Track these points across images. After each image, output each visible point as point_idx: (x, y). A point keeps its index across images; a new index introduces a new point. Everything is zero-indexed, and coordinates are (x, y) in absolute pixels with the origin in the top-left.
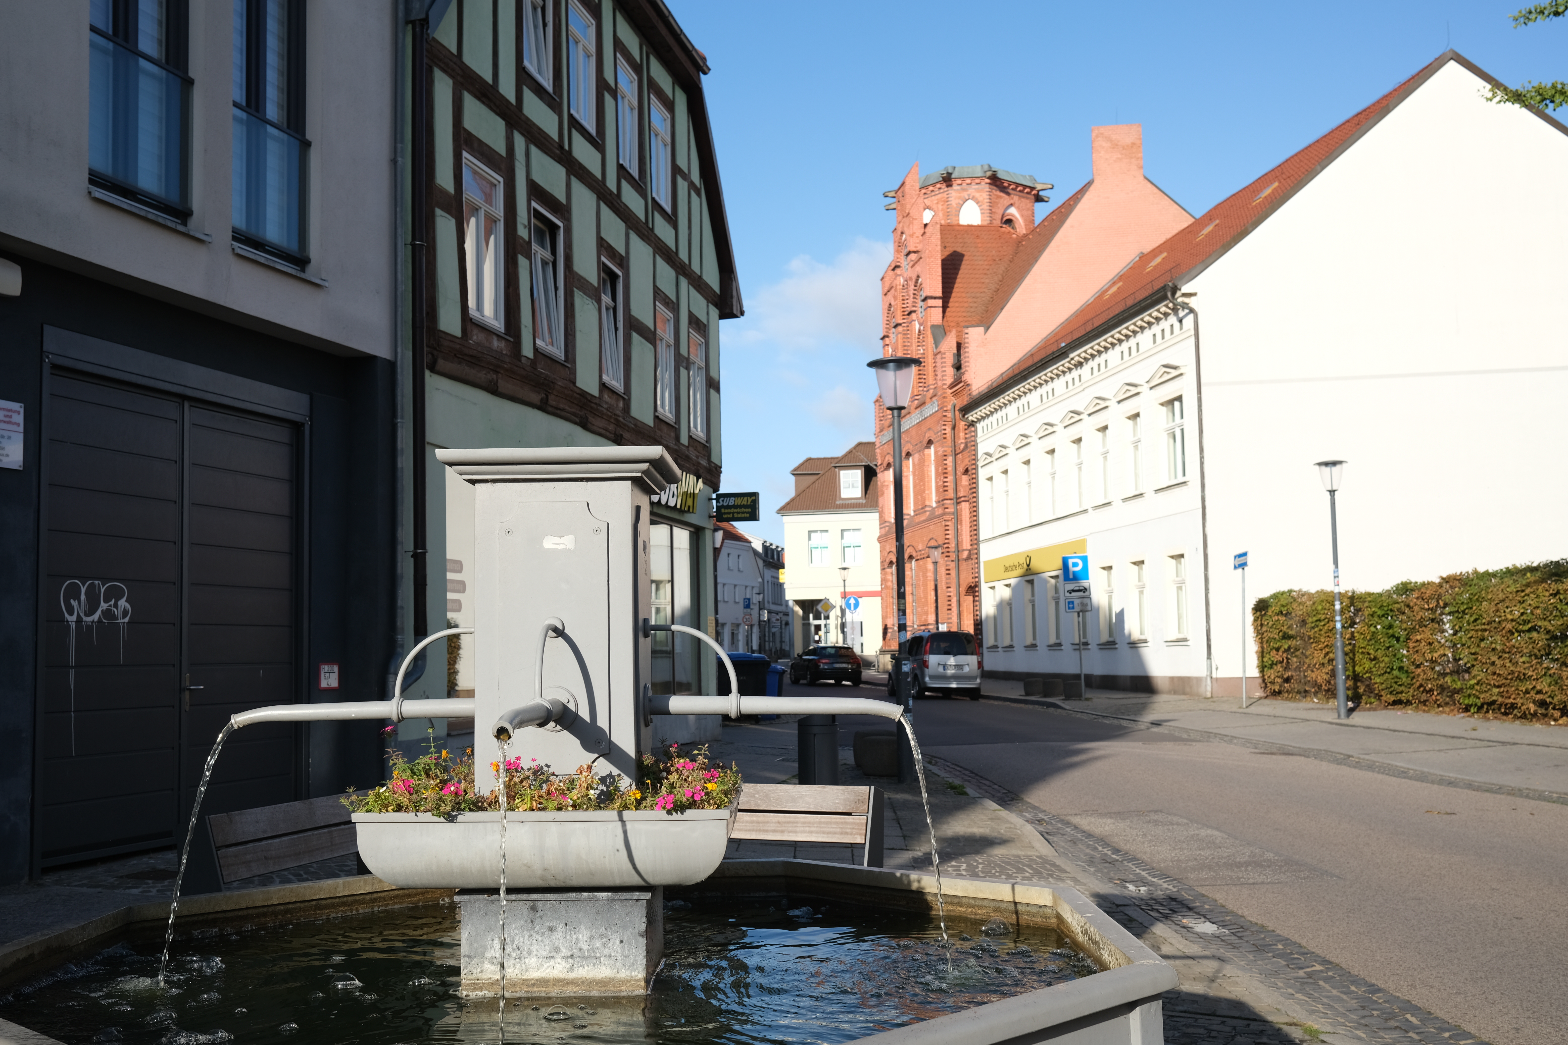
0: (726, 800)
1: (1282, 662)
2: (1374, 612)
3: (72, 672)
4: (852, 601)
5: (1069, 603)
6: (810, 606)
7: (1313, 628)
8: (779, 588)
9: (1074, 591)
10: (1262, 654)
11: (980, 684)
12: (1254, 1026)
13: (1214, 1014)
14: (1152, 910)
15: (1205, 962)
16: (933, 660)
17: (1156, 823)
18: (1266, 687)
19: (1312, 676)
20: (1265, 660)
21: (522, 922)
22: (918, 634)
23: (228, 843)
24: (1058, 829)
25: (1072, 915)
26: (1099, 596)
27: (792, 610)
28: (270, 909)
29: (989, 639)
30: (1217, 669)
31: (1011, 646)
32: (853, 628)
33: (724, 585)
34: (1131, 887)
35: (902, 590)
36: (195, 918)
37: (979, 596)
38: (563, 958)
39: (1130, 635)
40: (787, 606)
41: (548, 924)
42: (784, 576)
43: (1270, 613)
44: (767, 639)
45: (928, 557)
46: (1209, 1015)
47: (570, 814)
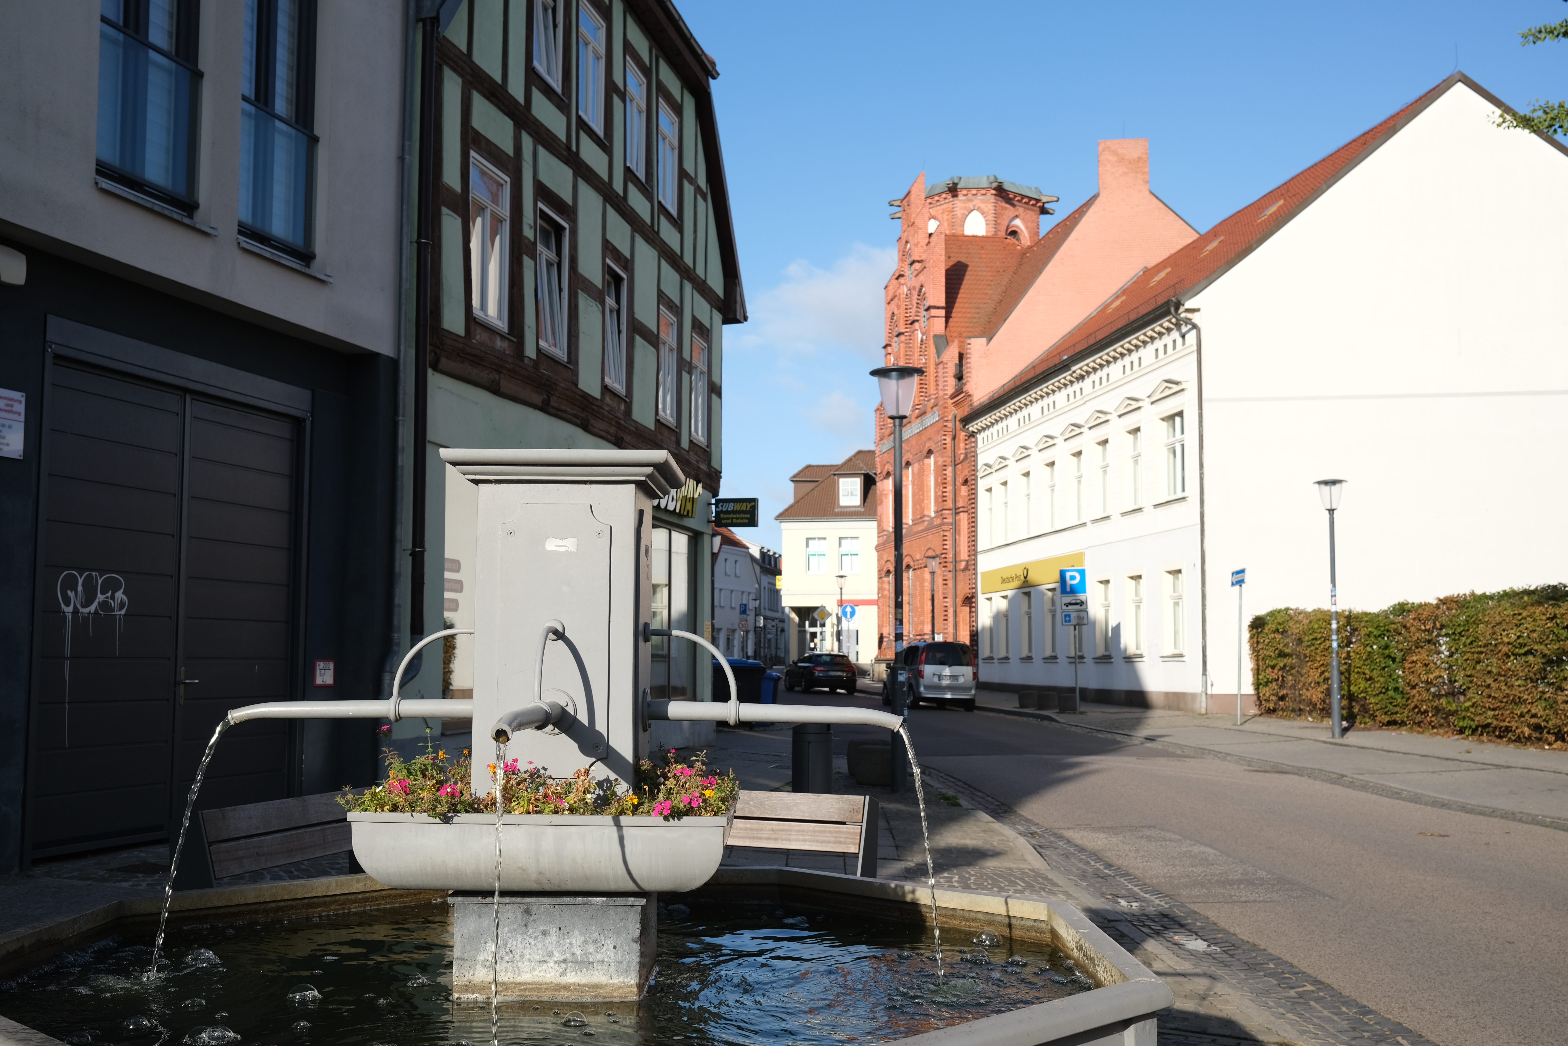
0: (723, 807)
1: (1277, 680)
2: (1371, 632)
3: (67, 663)
4: (849, 609)
5: (1065, 616)
6: (806, 613)
7: (1309, 646)
8: (776, 594)
9: (1071, 604)
10: (1257, 672)
11: (975, 695)
13: (1204, 1032)
14: (1144, 926)
15: (1196, 980)
16: (929, 670)
17: (1149, 838)
18: (1261, 704)
19: (1306, 694)
20: (1260, 677)
21: (516, 926)
22: (914, 643)
23: (220, 839)
24: (1051, 842)
25: (1067, 930)
26: (1095, 609)
27: (789, 616)
28: (262, 907)
29: (984, 651)
30: (1212, 685)
31: (1007, 658)
32: (849, 637)
33: (721, 590)
34: (1123, 903)
35: (900, 600)
36: (187, 914)
37: (976, 607)
38: (556, 962)
39: (1126, 650)
40: (783, 612)
41: (541, 928)
42: (781, 583)
43: (1266, 631)
44: (762, 645)
45: (926, 567)
46: (1199, 1033)
47: (566, 818)
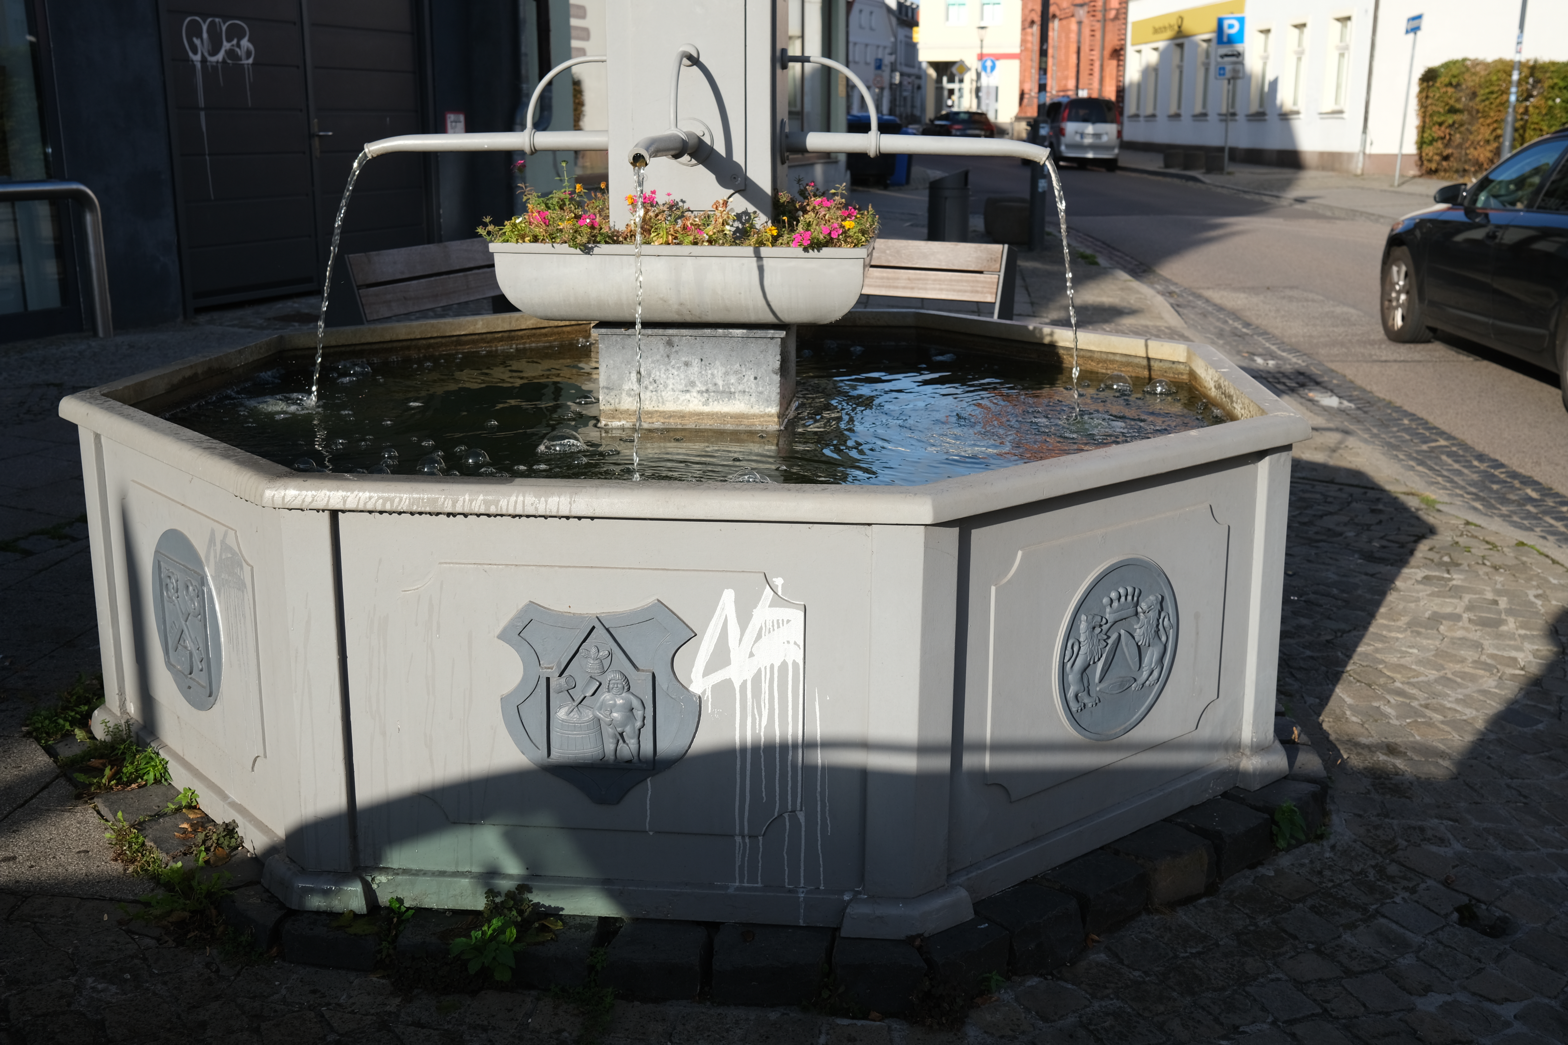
0: (864, 239)
1: (1443, 138)
2: (1556, 84)
3: (202, 114)
4: (989, 64)
5: (1220, 69)
6: (944, 68)
7: (1484, 101)
8: (912, 48)
9: (1227, 56)
10: (1422, 129)
11: (1118, 155)
12: (1371, 494)
13: (1332, 482)
14: (1279, 383)
15: (1328, 434)
16: (1071, 127)
17: (1291, 299)
18: (1422, 165)
19: (1473, 153)
20: (1425, 135)
21: (658, 357)
22: (1056, 100)
23: (368, 282)
24: (1189, 301)
25: (1207, 370)
26: (1253, 63)
27: (925, 72)
28: (414, 343)
29: (1130, 107)
30: (1371, 144)
31: (1154, 116)
32: (988, 93)
33: (855, 44)
34: (1259, 361)
35: (1045, 47)
36: (343, 349)
37: (1124, 61)
38: (699, 392)
39: (1281, 106)
40: (920, 68)
41: (683, 359)
42: (919, 35)
43: (1438, 84)
44: (898, 103)
45: (1073, 16)
46: (1327, 482)
47: (706, 249)
